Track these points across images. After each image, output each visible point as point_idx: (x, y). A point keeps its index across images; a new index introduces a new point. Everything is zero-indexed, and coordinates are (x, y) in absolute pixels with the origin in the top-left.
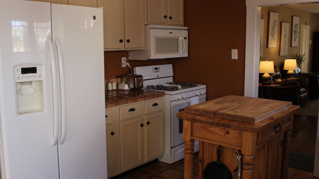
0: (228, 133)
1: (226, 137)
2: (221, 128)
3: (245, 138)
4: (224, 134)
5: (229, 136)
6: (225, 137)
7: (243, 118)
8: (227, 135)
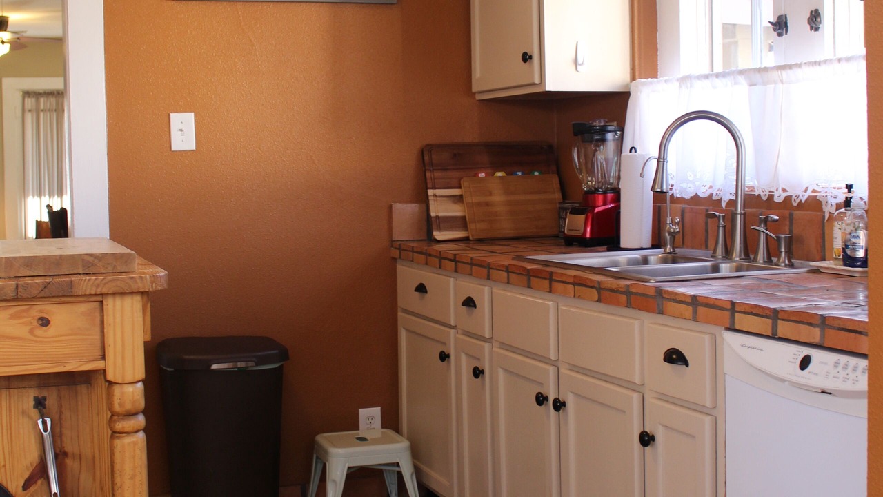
0: (45, 322)
1: (38, 339)
2: (12, 311)
3: (114, 322)
4: (31, 332)
5: (51, 331)
6: (35, 339)
7: (90, 259)
8: (41, 331)
